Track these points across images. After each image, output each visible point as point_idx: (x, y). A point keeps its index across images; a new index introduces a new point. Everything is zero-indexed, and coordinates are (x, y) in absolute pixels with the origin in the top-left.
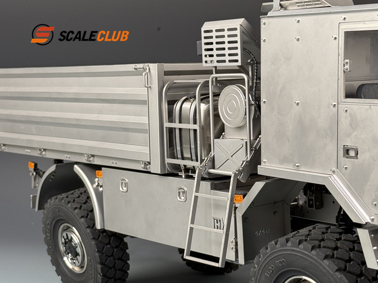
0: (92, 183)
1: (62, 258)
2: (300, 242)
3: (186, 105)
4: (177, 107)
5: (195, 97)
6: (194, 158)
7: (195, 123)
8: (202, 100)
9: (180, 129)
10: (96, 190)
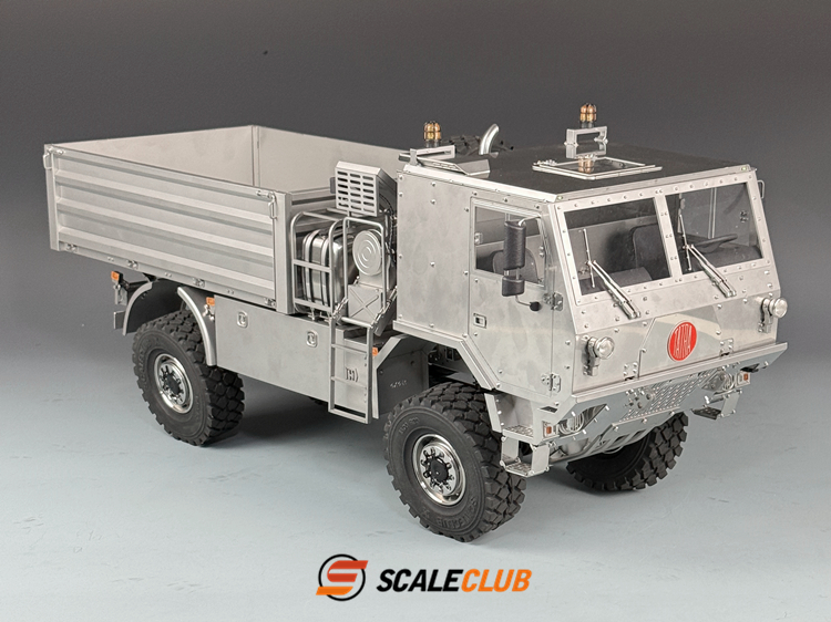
0: (202, 311)
1: (158, 392)
2: (433, 403)
3: (318, 242)
4: (307, 241)
5: (327, 235)
6: (325, 299)
7: (327, 265)
8: (335, 239)
9: (310, 270)
10: (206, 320)
